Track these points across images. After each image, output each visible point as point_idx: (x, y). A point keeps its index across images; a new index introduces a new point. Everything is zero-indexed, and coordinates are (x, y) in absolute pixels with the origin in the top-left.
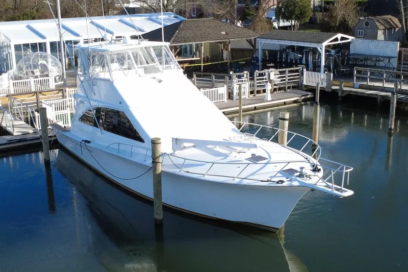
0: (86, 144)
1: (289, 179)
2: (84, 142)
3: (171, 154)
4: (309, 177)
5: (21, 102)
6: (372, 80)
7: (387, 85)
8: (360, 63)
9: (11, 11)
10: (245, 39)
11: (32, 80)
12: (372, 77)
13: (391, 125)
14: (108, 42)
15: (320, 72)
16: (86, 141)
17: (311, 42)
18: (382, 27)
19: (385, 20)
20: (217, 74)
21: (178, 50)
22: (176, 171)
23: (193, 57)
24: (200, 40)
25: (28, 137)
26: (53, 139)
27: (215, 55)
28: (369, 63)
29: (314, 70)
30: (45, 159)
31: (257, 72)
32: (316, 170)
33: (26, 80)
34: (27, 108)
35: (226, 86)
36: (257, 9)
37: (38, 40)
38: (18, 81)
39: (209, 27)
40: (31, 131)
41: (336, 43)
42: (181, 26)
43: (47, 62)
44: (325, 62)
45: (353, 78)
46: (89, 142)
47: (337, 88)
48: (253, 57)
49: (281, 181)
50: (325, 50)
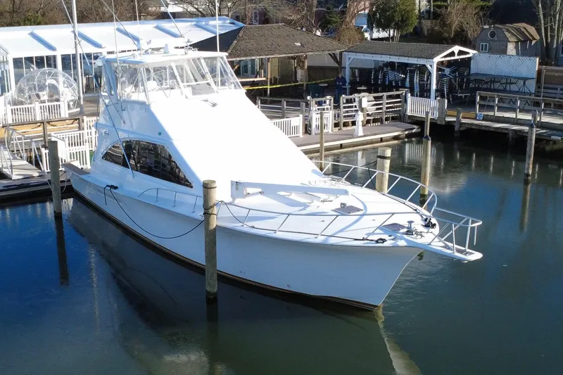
0: (113, 190)
1: (392, 237)
2: (109, 188)
3: (230, 204)
4: (420, 234)
5: (23, 135)
6: (500, 109)
7: (521, 116)
8: (485, 86)
9: (7, 15)
10: (327, 52)
11: (37, 105)
12: (501, 105)
13: (528, 169)
14: (143, 52)
15: (430, 98)
16: (112, 187)
17: (418, 58)
18: (513, 39)
19: (518, 30)
20: (290, 100)
21: (236, 67)
22: (237, 226)
23: (256, 77)
24: (267, 53)
25: (32, 181)
26: (66, 184)
27: (286, 75)
28: (497, 86)
29: (422, 96)
30: (55, 212)
31: (344, 98)
32: (429, 225)
33: (29, 106)
34: (31, 143)
35: (301, 116)
36: (343, 13)
37: (45, 52)
38: (18, 107)
39: (279, 36)
40: (36, 174)
41: (452, 58)
42: (241, 35)
43: (57, 82)
44: (437, 84)
45: (475, 107)
46: (116, 188)
47: (454, 119)
48: (338, 78)
49: (381, 239)
50: (437, 68)
